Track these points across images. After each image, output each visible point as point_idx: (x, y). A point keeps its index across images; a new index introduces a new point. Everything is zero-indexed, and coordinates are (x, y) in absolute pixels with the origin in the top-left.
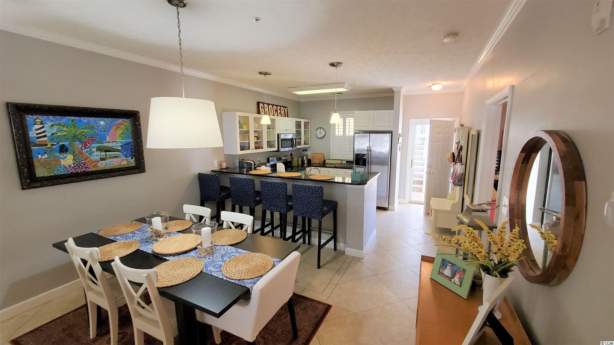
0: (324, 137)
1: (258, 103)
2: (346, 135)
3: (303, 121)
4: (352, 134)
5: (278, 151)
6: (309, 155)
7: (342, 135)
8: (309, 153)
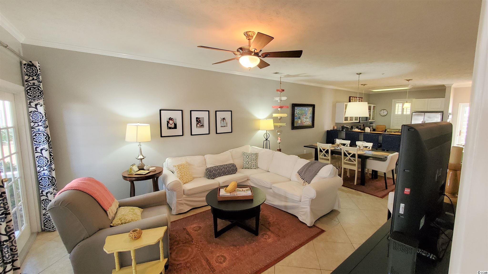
0: (386, 115)
1: (350, 97)
2: (404, 114)
3: (372, 106)
4: (409, 113)
5: (359, 122)
6: (374, 126)
7: (401, 114)
8: (374, 125)
